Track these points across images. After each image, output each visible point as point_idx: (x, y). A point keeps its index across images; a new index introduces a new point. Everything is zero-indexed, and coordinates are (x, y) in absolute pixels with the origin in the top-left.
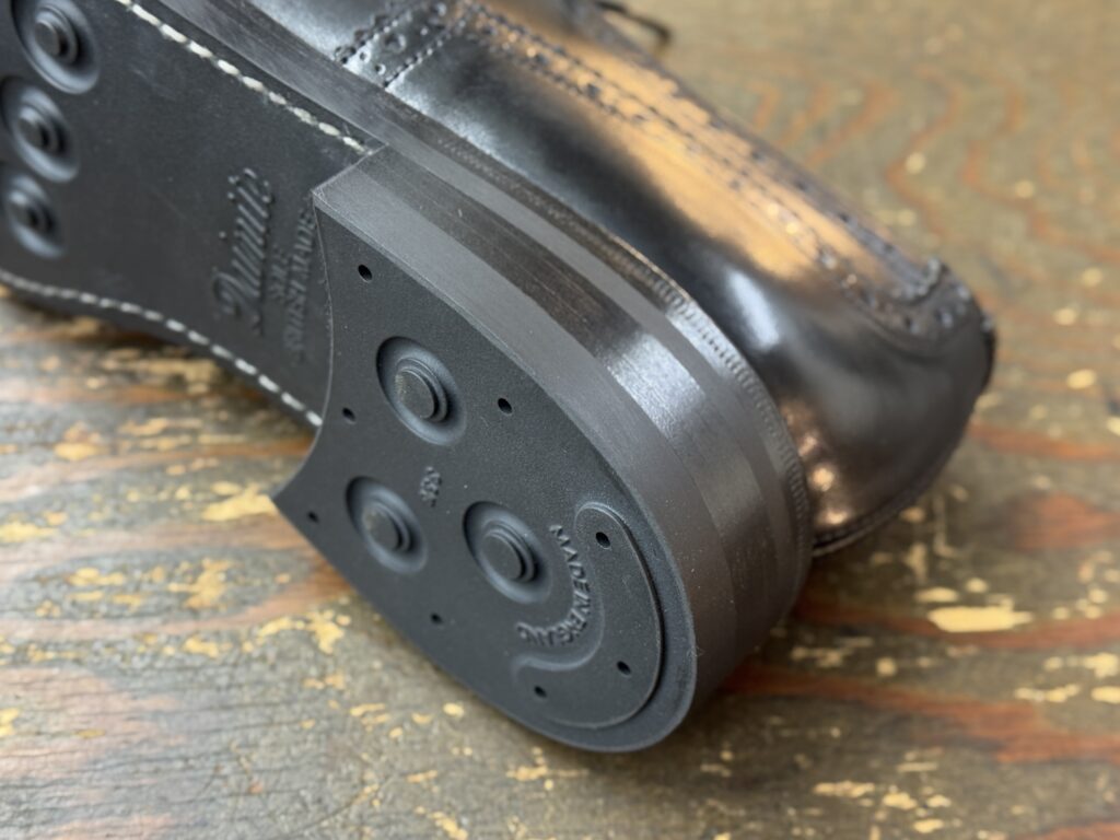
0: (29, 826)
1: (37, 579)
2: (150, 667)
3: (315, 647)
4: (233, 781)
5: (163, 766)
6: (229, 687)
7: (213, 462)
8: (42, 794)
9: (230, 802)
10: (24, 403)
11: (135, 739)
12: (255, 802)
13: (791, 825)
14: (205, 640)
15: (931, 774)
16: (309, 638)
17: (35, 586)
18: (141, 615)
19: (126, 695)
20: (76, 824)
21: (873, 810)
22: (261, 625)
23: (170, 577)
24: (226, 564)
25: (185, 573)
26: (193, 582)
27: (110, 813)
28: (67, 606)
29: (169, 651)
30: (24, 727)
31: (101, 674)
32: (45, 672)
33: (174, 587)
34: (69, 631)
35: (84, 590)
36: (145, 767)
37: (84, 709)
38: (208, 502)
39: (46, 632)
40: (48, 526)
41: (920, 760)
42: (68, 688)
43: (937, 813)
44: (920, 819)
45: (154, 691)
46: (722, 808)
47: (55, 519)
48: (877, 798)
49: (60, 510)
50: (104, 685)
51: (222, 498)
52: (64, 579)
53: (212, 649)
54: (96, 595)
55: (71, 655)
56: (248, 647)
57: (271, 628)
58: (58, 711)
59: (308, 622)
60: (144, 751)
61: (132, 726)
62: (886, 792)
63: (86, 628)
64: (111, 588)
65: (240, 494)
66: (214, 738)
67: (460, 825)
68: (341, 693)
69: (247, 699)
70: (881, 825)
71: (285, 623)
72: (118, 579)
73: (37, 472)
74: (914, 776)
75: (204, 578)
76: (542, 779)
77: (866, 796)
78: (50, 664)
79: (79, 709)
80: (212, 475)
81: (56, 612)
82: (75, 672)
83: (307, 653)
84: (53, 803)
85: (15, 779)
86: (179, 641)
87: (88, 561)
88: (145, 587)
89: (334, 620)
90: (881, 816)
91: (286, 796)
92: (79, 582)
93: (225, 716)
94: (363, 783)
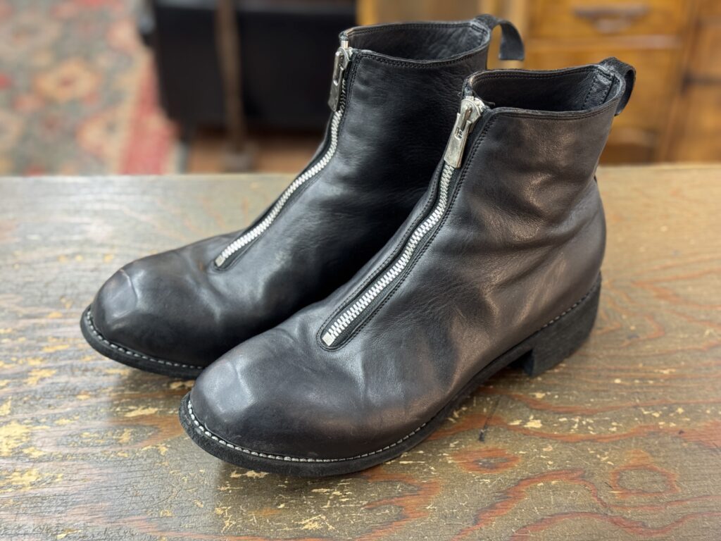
0: (66, 506)
1: (70, 435)
2: (106, 460)
3: (159, 454)
4: (131, 493)
5: (110, 489)
6: (131, 466)
7: (128, 400)
8: (71, 498)
9: (130, 498)
10: (67, 383)
11: (101, 481)
12: (138, 498)
13: (304, 501)
14: (124, 453)
15: (347, 485)
16: (158, 451)
17: (69, 437)
18: (103, 446)
19: (98, 469)
20: (82, 505)
21: (329, 496)
22: (142, 448)
23: (113, 434)
24: (131, 430)
25: (118, 433)
26: (120, 436)
27: (92, 502)
28: (79, 443)
29: (112, 456)
30: (65, 478)
31: (90, 463)
32: (72, 463)
33: (114, 437)
34: (80, 450)
35: (85, 439)
36: (103, 489)
37: (85, 473)
38: (127, 412)
39: (72, 451)
40: (74, 420)
41: (345, 482)
42: (79, 468)
43: (348, 496)
44: (343, 498)
45: (107, 467)
46: (283, 497)
47: (76, 418)
48: (330, 492)
49: (78, 415)
50: (91, 466)
51: (131, 411)
52: (79, 435)
53: (126, 455)
54: (89, 440)
55: (80, 458)
56: (137, 454)
57: (145, 449)
58: (76, 474)
59: (157, 446)
60: (104, 484)
61: (99, 478)
62: (334, 491)
63: (86, 450)
64: (94, 437)
65: (137, 409)
66: (126, 480)
67: (202, 503)
68: (167, 467)
69: (137, 469)
70: (332, 500)
71: (150, 447)
72: (96, 435)
73: (71, 404)
74: (343, 485)
75: (124, 434)
76: (228, 490)
77: (327, 492)
78: (74, 460)
79: (83, 473)
80: (128, 404)
81: (76, 445)
82: (81, 462)
83: (156, 455)
84: (74, 500)
85: (62, 493)
86: (115, 453)
87: (87, 430)
88: (105, 437)
89: (166, 446)
90: (331, 498)
91: (148, 496)
92: (84, 436)
93: (129, 474)
94: (172, 492)
